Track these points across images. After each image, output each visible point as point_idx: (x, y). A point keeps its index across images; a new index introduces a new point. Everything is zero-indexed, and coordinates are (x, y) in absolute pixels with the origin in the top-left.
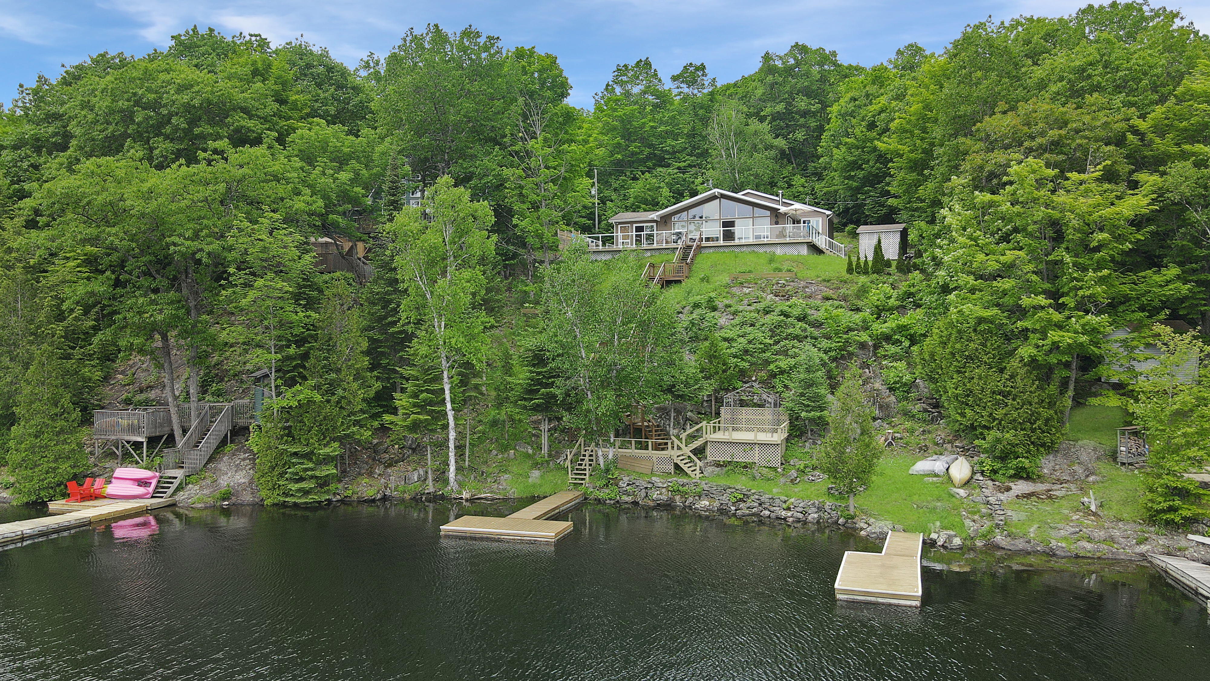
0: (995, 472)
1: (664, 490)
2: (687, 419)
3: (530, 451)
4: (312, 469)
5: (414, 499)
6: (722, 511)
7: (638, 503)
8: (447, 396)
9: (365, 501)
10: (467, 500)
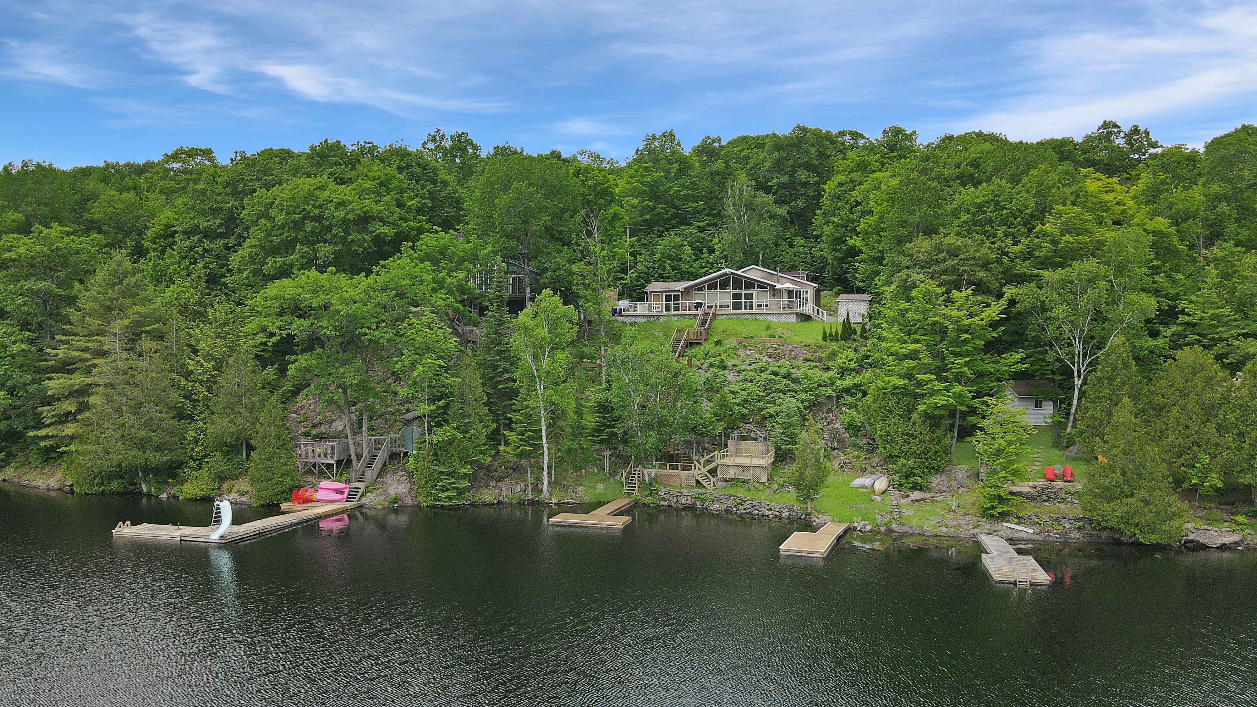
0: (901, 485)
1: (689, 497)
2: (705, 449)
3: (596, 471)
4: (454, 483)
5: (519, 503)
6: (728, 511)
7: (672, 506)
8: (544, 434)
9: (487, 505)
10: (555, 504)
